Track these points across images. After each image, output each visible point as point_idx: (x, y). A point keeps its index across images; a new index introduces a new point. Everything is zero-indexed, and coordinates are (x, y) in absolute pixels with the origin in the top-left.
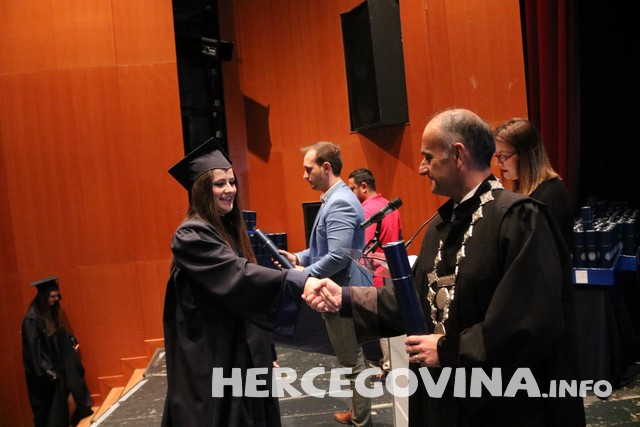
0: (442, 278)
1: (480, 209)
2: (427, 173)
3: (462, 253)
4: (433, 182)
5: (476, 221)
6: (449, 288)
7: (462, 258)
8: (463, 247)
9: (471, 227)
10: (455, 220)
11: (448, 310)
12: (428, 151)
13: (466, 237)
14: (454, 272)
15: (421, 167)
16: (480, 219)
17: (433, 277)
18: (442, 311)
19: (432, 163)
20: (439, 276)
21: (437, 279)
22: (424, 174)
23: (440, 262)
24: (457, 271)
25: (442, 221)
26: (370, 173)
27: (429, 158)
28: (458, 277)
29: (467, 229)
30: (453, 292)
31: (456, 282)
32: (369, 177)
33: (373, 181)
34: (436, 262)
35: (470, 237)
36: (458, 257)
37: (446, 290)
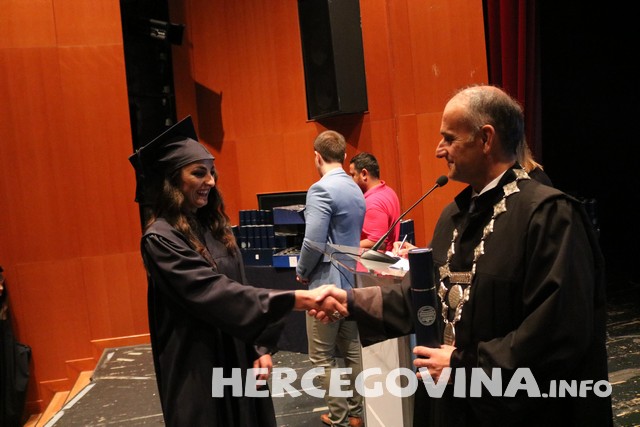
0: (456, 274)
1: (503, 201)
2: (446, 155)
3: (480, 249)
4: (453, 166)
5: (499, 215)
6: (464, 286)
7: (481, 255)
8: (483, 242)
9: (492, 221)
10: (475, 211)
11: (460, 311)
12: (450, 132)
13: (485, 231)
14: (471, 269)
15: (438, 149)
16: (503, 213)
17: (445, 271)
18: (455, 310)
19: (453, 145)
20: (452, 270)
21: (450, 274)
22: (441, 157)
23: (453, 255)
24: (474, 269)
25: (458, 211)
26: (373, 159)
27: (449, 139)
28: (475, 277)
29: (487, 223)
30: (468, 291)
31: (473, 281)
32: (371, 163)
33: (377, 167)
34: (449, 255)
35: (491, 233)
36: (476, 254)
37: (460, 287)
